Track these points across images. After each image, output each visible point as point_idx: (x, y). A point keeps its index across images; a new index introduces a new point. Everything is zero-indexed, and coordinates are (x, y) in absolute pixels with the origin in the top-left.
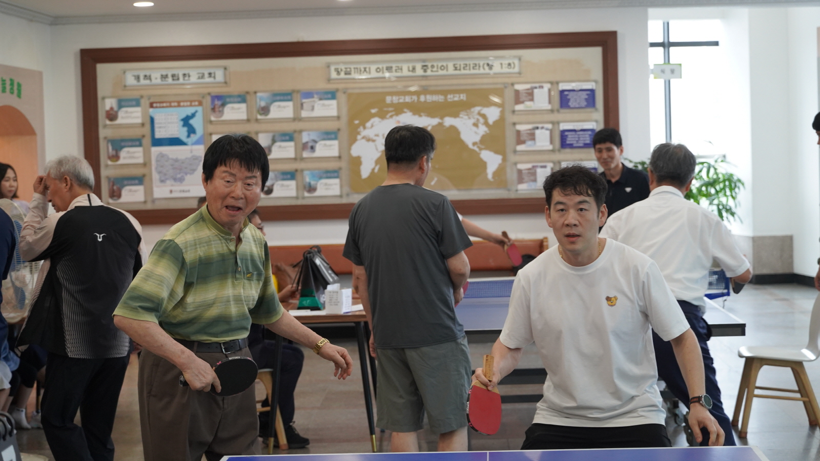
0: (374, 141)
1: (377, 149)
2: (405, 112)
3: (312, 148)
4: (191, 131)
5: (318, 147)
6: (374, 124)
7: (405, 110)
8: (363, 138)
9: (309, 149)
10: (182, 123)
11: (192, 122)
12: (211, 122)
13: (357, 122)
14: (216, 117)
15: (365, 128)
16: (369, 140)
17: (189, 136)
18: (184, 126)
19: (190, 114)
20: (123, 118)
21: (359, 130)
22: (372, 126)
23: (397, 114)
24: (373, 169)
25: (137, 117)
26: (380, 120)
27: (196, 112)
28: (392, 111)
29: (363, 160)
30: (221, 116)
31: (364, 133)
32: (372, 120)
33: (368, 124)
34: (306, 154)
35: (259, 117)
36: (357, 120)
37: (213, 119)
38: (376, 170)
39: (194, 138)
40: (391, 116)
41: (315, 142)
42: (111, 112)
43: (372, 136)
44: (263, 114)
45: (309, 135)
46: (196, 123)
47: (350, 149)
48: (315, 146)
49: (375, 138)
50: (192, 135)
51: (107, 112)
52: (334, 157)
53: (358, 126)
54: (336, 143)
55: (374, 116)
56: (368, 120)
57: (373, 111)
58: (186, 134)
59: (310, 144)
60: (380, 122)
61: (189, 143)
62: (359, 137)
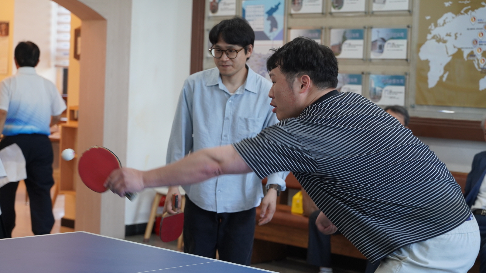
0: (445, 42)
1: (447, 53)
2: (483, 6)
3: (381, 48)
4: (274, 24)
5: (387, 47)
6: (447, 21)
7: (483, 3)
8: (433, 38)
9: (377, 50)
10: (266, 16)
11: (275, 15)
12: (291, 15)
13: (428, 18)
14: (295, 10)
15: (436, 25)
16: (439, 40)
17: (271, 31)
18: (268, 19)
19: (274, 7)
20: (222, 10)
21: (430, 27)
22: (445, 23)
23: (473, 9)
24: (442, 77)
25: (232, 9)
26: (454, 16)
27: (279, 4)
28: (467, 5)
29: (431, 64)
30: (299, 10)
31: (435, 31)
32: (445, 16)
33: (440, 21)
34: (374, 55)
35: (333, 10)
36: (428, 15)
37: (293, 12)
38: (444, 79)
39: (276, 32)
40: (466, 12)
41: (384, 40)
42: (214, 4)
43: (443, 36)
44: (337, 6)
45: (378, 32)
46: (279, 16)
47: (418, 51)
48: (384, 46)
49: (446, 38)
50: (274, 29)
51: (211, 3)
52: (402, 60)
53: (429, 23)
54: (404, 42)
55: (447, 10)
56: (440, 16)
57: (447, 4)
58: (269, 27)
59: (379, 43)
60: (453, 18)
61: (271, 38)
62: (429, 36)
